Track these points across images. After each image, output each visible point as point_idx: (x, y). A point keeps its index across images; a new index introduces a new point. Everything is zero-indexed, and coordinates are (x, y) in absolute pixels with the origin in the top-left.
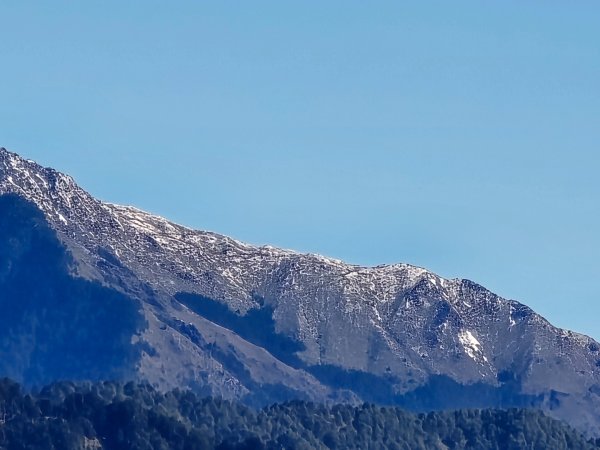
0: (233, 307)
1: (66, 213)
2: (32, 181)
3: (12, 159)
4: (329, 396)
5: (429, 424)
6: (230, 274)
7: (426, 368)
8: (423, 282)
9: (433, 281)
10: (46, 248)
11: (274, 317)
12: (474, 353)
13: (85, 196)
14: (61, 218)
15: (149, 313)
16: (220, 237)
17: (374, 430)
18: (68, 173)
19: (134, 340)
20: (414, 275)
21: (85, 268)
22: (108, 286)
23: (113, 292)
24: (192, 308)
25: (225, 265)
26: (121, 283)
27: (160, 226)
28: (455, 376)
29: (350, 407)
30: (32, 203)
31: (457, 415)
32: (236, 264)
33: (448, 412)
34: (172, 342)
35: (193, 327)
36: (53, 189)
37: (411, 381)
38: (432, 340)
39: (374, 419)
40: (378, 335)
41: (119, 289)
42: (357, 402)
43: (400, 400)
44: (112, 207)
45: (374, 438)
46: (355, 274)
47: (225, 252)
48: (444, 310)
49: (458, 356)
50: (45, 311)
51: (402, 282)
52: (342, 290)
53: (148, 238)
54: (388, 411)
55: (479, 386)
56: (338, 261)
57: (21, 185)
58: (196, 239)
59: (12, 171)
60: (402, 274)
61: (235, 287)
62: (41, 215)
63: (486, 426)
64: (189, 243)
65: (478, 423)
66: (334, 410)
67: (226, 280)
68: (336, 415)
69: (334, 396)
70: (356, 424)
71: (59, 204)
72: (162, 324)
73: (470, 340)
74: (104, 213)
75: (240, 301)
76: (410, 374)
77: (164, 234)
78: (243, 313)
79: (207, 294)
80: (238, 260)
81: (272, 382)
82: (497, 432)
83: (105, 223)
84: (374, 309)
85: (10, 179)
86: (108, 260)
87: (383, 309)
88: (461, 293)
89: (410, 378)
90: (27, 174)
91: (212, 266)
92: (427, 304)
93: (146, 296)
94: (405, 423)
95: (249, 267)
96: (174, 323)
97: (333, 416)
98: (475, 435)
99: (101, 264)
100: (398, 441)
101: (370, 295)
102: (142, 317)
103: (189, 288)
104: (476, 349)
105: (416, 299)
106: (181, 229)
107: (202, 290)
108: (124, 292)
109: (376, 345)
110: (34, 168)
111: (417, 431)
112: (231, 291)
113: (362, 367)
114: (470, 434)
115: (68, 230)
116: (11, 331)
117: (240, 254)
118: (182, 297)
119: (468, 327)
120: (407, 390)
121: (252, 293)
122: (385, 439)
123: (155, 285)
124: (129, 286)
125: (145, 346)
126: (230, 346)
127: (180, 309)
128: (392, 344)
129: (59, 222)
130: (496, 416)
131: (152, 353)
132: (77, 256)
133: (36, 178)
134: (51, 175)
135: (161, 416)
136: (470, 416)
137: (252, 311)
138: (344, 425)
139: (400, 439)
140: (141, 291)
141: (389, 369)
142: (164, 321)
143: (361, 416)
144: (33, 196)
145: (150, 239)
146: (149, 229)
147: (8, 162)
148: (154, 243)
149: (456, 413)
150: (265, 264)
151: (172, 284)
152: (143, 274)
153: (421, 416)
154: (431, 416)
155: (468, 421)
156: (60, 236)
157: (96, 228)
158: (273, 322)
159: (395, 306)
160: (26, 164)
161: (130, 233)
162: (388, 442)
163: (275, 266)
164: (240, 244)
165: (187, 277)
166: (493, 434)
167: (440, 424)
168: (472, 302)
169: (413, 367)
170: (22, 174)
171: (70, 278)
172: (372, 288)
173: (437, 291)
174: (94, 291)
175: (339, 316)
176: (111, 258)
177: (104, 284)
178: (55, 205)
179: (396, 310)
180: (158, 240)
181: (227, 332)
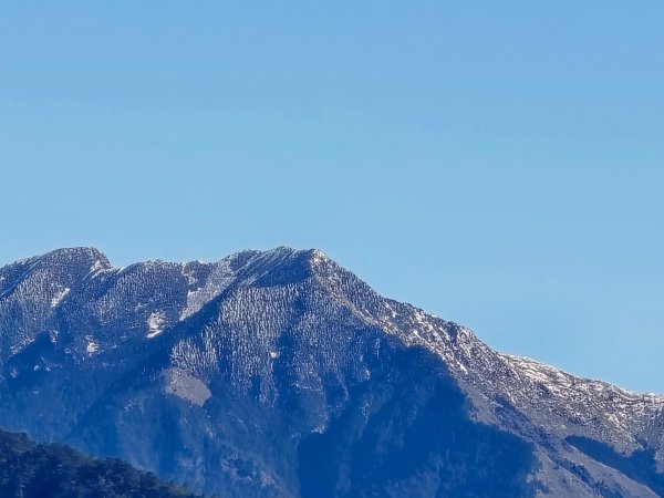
0: (619, 449)
1: (466, 364)
2: (436, 334)
3: (417, 314)
6: (616, 419)
10: (448, 395)
11: (656, 458)
13: (483, 348)
14: (462, 367)
15: (542, 455)
16: (606, 386)
18: (468, 327)
19: (529, 479)
21: (484, 414)
22: (505, 429)
23: (509, 435)
24: (582, 450)
25: (612, 411)
26: (516, 427)
27: (551, 375)
30: (436, 354)
32: (621, 409)
34: (564, 481)
35: (582, 468)
36: (454, 341)
41: (514, 432)
44: (508, 358)
47: (611, 399)
50: (448, 452)
53: (541, 386)
57: (424, 336)
58: (584, 387)
59: (417, 326)
61: (621, 431)
62: (443, 365)
64: (579, 390)
67: (612, 425)
71: (459, 355)
72: (555, 465)
74: (501, 364)
75: (625, 444)
77: (555, 383)
78: (628, 454)
79: (596, 437)
80: (623, 406)
83: (501, 371)
85: (416, 332)
86: (504, 405)
90: (431, 327)
91: (599, 411)
93: (540, 439)
95: (632, 413)
96: (565, 464)
99: (498, 410)
102: (536, 458)
103: (579, 432)
106: (571, 377)
107: (590, 432)
108: (519, 435)
110: (438, 322)
112: (617, 435)
115: (469, 378)
116: (417, 470)
117: (623, 402)
118: (572, 440)
121: (636, 437)
123: (548, 429)
124: (524, 430)
125: (539, 484)
126: (617, 485)
127: (571, 451)
129: (460, 371)
131: (546, 491)
132: (476, 403)
133: (439, 331)
134: (453, 329)
137: (636, 453)
140: (535, 435)
142: (557, 462)
144: (436, 347)
145: (543, 388)
146: (542, 378)
147: (414, 317)
148: (547, 390)
150: (647, 410)
151: (563, 428)
152: (537, 420)
156: (461, 384)
157: (494, 377)
158: (654, 462)
160: (429, 318)
161: (525, 382)
163: (657, 412)
164: (625, 392)
165: (577, 421)
170: (426, 328)
171: (471, 423)
174: (490, 433)
176: (507, 404)
177: (501, 428)
178: (456, 356)
180: (550, 388)
181: (613, 471)
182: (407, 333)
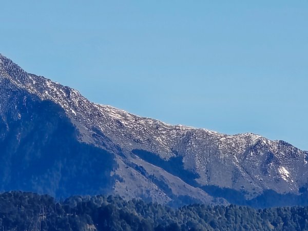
0: (162, 157)
1: (76, 109)
2: (58, 93)
3: (47, 82)
4: (212, 201)
5: (264, 214)
6: (160, 140)
7: (262, 186)
8: (259, 142)
9: (265, 142)
10: (66, 128)
11: (183, 161)
12: (286, 178)
13: (85, 101)
14: (73, 112)
15: (119, 160)
16: (155, 121)
17: (236, 218)
18: (76, 89)
19: (112, 174)
20: (254, 139)
21: (86, 138)
22: (98, 146)
23: (100, 149)
24: (141, 157)
25: (158, 135)
26: (104, 145)
27: (124, 115)
28: (276, 189)
29: (223, 207)
30: (58, 104)
31: (278, 210)
32: (163, 134)
33: (273, 208)
34: (132, 175)
35: (142, 167)
36: (69, 97)
37: (254, 193)
38: (265, 172)
39: (235, 212)
40: (237, 170)
41: (103, 148)
42: (227, 204)
43: (249, 203)
44: (99, 106)
45: (236, 223)
46: (225, 138)
47: (157, 128)
48: (270, 157)
49: (278, 180)
50: (65, 160)
51: (248, 142)
52: (218, 147)
53: (118, 121)
54: (242, 208)
55: (289, 195)
56: (216, 132)
57: (52, 95)
58: (142, 122)
59: (47, 88)
60: (248, 138)
61: (163, 147)
62: (63, 110)
63: (293, 215)
64: (139, 124)
65: (289, 214)
66: (215, 208)
67: (158, 143)
68: (216, 211)
69: (215, 201)
70: (227, 216)
71: (71, 105)
72: (126, 166)
73: (284, 171)
74: (95, 109)
75: (166, 154)
76: (254, 189)
77: (126, 120)
78: (167, 159)
79: (149, 150)
80: (164, 132)
81: (183, 195)
82: (299, 218)
83: (95, 113)
84: (235, 156)
85: (47, 92)
86: (97, 133)
87: (239, 157)
88: (279, 148)
89: (254, 191)
90: (55, 89)
91: (151, 135)
92: (262, 154)
93: (118, 152)
94: (251, 214)
95: (170, 136)
96: (132, 165)
97: (214, 212)
98: (288, 220)
99: (94, 135)
100: (248, 224)
101: (232, 149)
102: (115, 162)
103: (139, 147)
104: (288, 176)
105: (256, 151)
106: (135, 117)
107: (146, 148)
108: (105, 149)
109: (236, 175)
110: (59, 86)
111: (258, 218)
112: (160, 148)
113: (229, 186)
114: (285, 220)
115: (77, 118)
116: (48, 170)
117: (165, 129)
118: (136, 152)
119: (283, 165)
120: (252, 198)
121: (172, 149)
122: (241, 223)
123: (122, 146)
124: (109, 146)
125: (118, 177)
126: (162, 177)
127: (135, 158)
128: (244, 174)
129: (72, 114)
130: (299, 210)
131: (121, 181)
132: (81, 132)
133: (60, 92)
134: (68, 90)
135: (126, 212)
136: (285, 210)
137: (172, 158)
138: (220, 216)
139: (249, 222)
140: (115, 149)
141: (243, 187)
142: (127, 164)
143: (229, 211)
144: (58, 101)
145: (119, 122)
146: (118, 117)
147: (45, 84)
148: (121, 124)
149: (278, 209)
150: (178, 134)
151: (131, 145)
152: (116, 140)
153: (260, 211)
154: (265, 211)
155: (284, 213)
156: (73, 121)
157: (91, 117)
158: (183, 164)
159: (245, 155)
160: (54, 84)
161: (109, 119)
162: (243, 224)
163: (183, 135)
164: (165, 124)
165: (138, 141)
166: (297, 220)
167: (269, 215)
168: (285, 152)
169: (256, 186)
170: (53, 90)
171: (78, 142)
172: (233, 145)
173: (266, 147)
174: (90, 148)
175: (217, 161)
176: (99, 132)
177: (96, 145)
178: (70, 105)
179: (246, 157)
180: (123, 122)
181: (159, 169)
182: (42, 93)
